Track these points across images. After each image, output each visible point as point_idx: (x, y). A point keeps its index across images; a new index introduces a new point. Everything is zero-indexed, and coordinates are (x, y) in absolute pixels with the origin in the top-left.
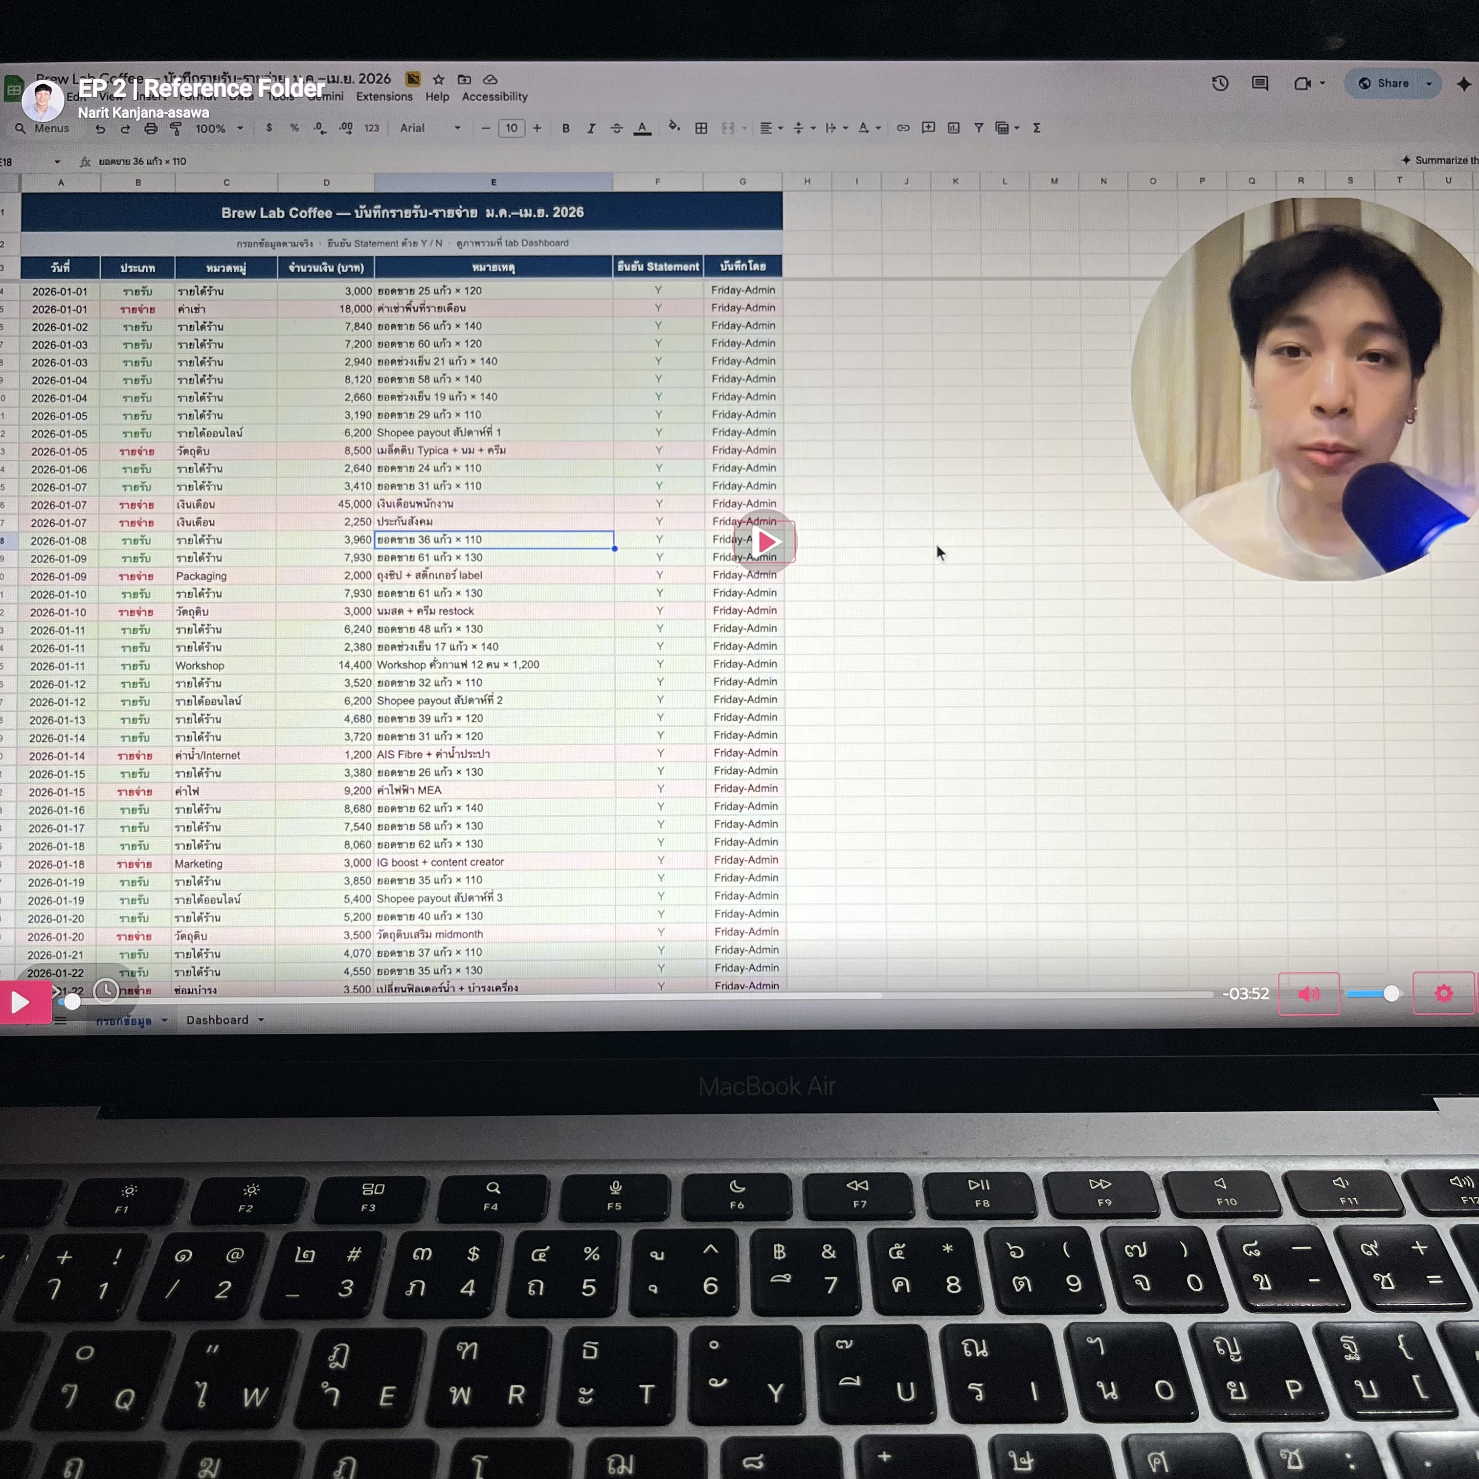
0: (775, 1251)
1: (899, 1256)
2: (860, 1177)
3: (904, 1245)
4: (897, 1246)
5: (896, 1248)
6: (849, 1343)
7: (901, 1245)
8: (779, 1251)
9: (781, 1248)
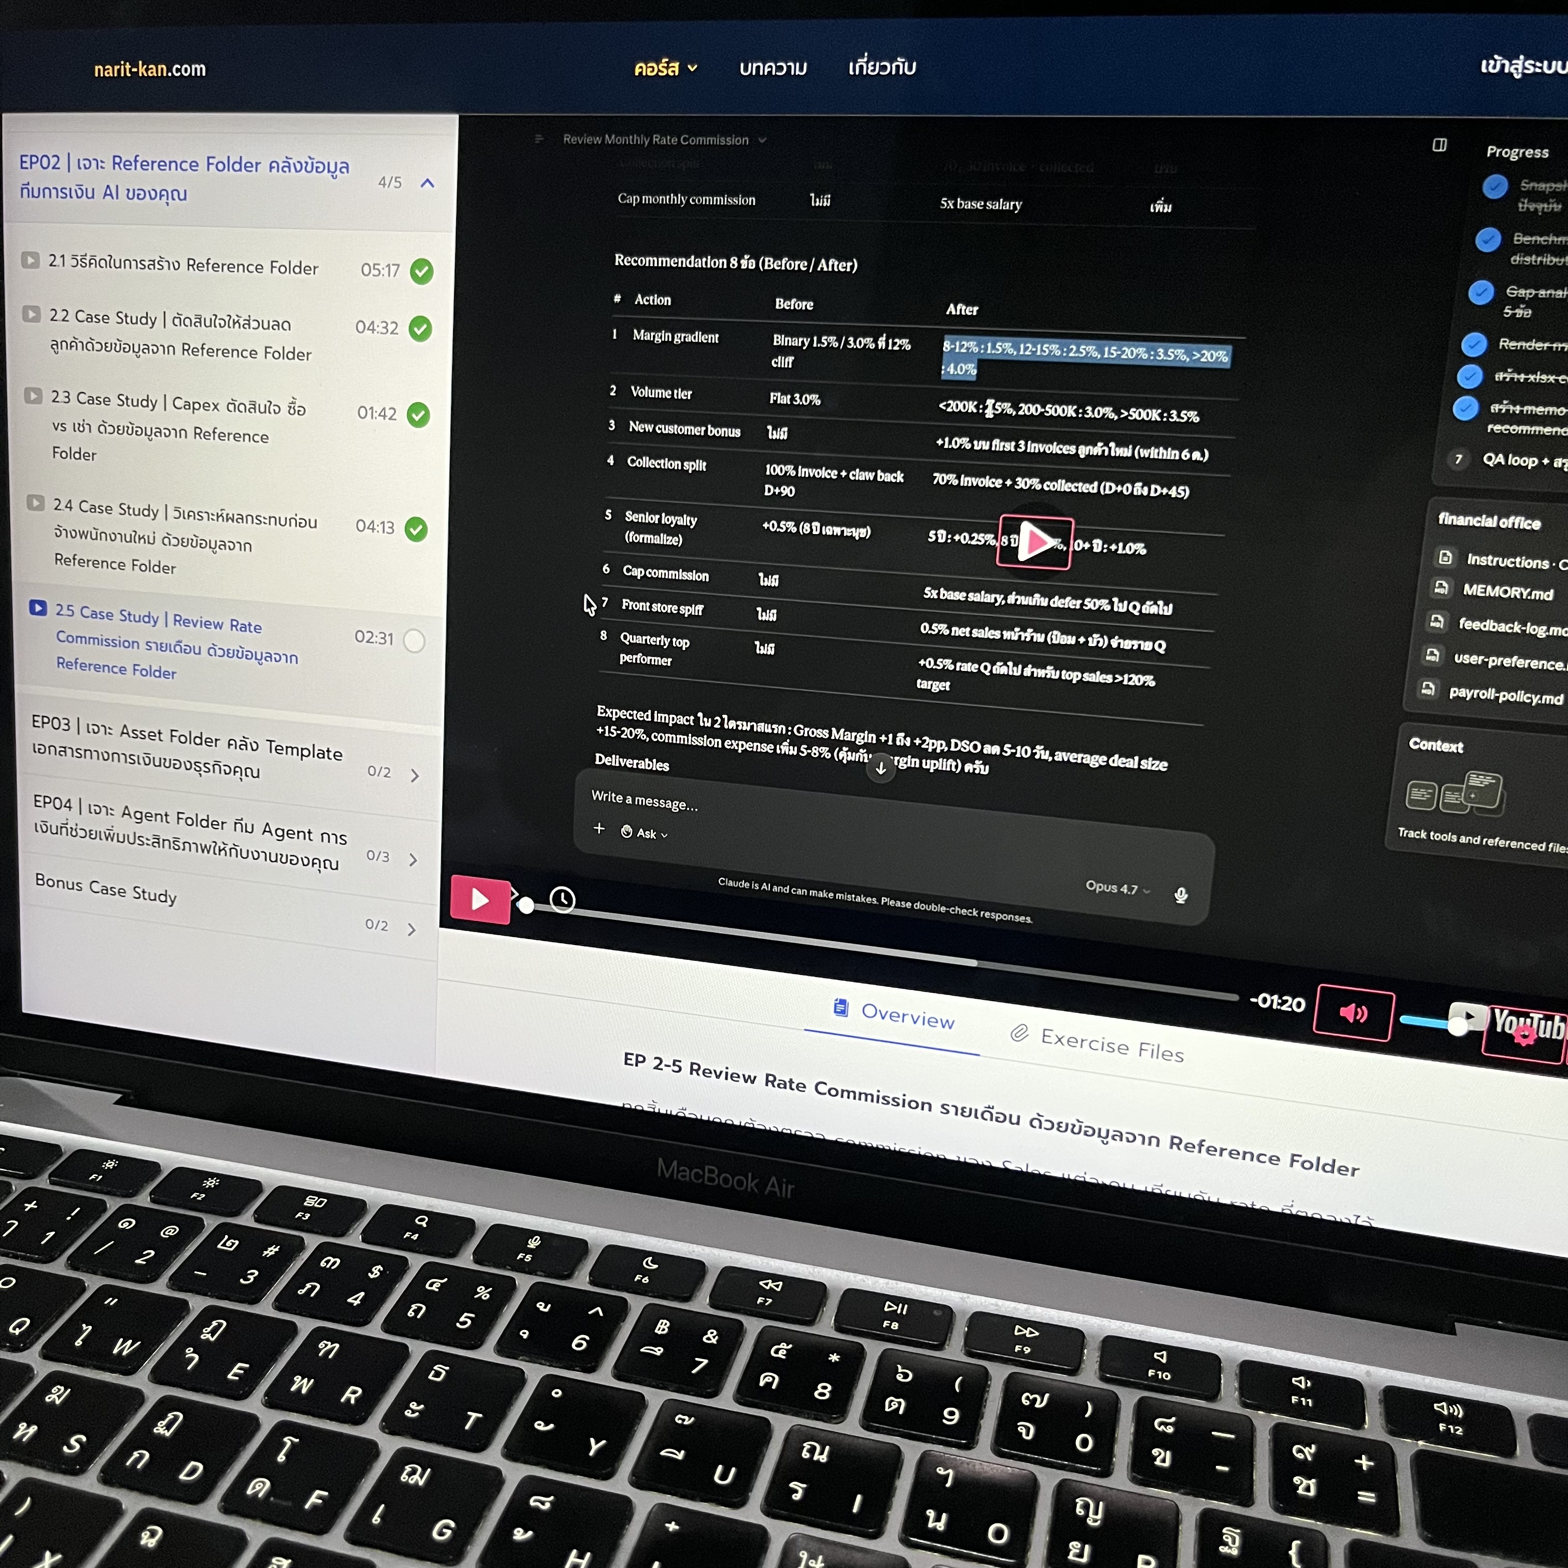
0: (659, 1325)
1: (781, 1355)
2: (775, 1278)
3: (790, 1346)
4: (783, 1345)
5: (781, 1346)
6: (689, 1420)
7: (787, 1345)
8: (663, 1327)
9: (666, 1324)
